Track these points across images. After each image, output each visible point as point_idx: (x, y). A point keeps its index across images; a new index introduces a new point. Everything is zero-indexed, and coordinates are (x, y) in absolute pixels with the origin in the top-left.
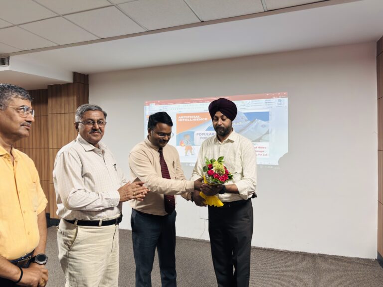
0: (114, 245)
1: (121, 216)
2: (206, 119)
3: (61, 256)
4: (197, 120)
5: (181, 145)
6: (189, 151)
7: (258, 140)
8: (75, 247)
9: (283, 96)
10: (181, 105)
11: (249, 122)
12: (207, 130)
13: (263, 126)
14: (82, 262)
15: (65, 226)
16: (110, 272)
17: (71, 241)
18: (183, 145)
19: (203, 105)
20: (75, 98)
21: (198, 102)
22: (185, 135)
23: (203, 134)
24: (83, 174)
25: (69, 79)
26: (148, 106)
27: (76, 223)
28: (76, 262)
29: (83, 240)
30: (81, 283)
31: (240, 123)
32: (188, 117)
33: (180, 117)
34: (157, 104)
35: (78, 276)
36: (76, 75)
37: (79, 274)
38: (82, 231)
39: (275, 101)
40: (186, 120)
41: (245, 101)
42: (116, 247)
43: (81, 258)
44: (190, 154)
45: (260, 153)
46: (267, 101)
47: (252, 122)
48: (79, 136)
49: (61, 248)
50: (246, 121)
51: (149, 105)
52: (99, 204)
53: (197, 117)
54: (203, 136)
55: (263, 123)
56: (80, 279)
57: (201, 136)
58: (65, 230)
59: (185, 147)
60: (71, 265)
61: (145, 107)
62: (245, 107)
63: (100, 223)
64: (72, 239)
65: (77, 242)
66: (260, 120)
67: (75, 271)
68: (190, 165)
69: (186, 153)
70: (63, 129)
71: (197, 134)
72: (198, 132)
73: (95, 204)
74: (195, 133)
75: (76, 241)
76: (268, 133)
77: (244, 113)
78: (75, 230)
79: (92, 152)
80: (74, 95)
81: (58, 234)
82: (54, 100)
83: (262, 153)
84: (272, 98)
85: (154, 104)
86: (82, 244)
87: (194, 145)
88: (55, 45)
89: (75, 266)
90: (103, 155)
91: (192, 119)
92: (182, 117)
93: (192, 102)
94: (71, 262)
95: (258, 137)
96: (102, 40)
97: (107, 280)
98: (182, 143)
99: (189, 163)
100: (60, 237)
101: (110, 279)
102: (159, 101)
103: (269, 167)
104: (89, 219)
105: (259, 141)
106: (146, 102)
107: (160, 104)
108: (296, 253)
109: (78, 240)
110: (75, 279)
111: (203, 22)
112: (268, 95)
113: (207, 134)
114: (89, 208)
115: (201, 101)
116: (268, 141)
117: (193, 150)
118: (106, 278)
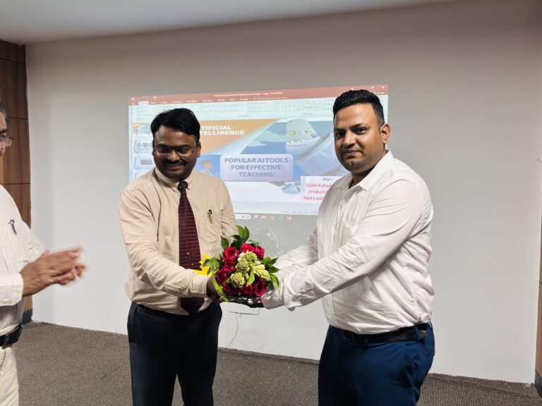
2: (242, 132)
4: (226, 133)
11: (318, 139)
12: (243, 153)
21: (227, 100)
22: (204, 162)
23: (235, 160)
26: (135, 107)
31: (304, 140)
32: (210, 127)
34: (151, 102)
40: (205, 133)
41: (311, 100)
47: (325, 139)
50: (313, 137)
51: (137, 104)
53: (225, 127)
54: (237, 163)
57: (233, 163)
61: (130, 107)
62: (311, 111)
71: (226, 160)
72: (228, 156)
74: (222, 159)
77: (311, 123)
85: (147, 102)
91: (216, 131)
93: (215, 100)
102: (155, 98)
106: (133, 99)
107: (158, 102)
113: (243, 160)
115: (233, 97)
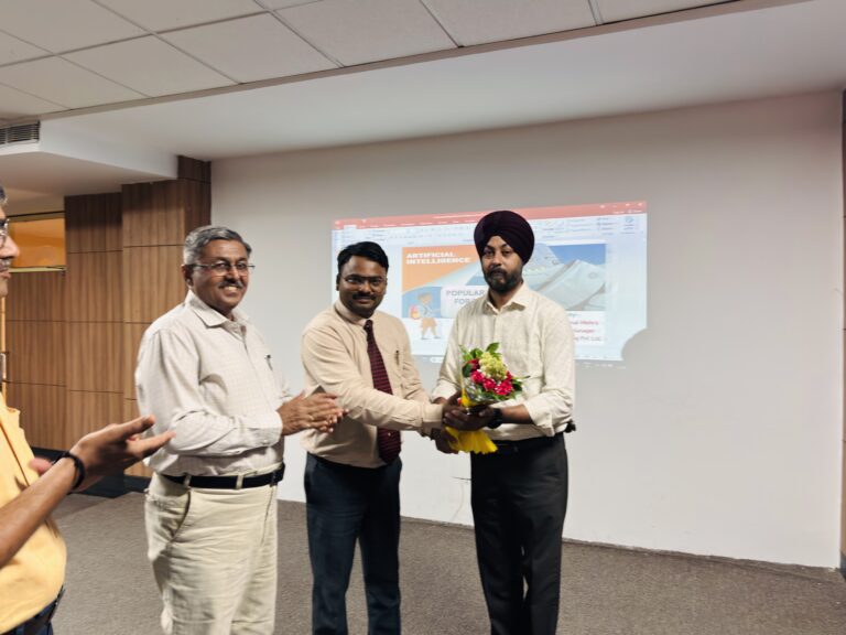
0: (268, 529)
1: (283, 467)
2: (467, 260)
3: (153, 554)
4: (448, 261)
5: (412, 317)
6: (429, 329)
7: (582, 307)
8: (184, 534)
9: (635, 209)
10: (413, 230)
11: (560, 266)
12: (468, 284)
13: (593, 276)
14: (198, 564)
15: (161, 489)
16: (259, 588)
17: (176, 520)
18: (415, 316)
19: (461, 228)
20: (182, 212)
21: (450, 222)
22: (422, 295)
23: (459, 293)
24: (202, 377)
25: (167, 171)
26: (340, 231)
27: (187, 482)
28: (186, 566)
29: (202, 519)
30: (199, 610)
31: (543, 268)
32: (429, 255)
33: (409, 256)
34: (360, 225)
35: (190, 595)
36: (184, 162)
37: (193, 592)
38: (200, 500)
39: (618, 219)
40: (423, 261)
41: (552, 221)
42: (270, 534)
43: (198, 557)
44: (432, 336)
45: (585, 335)
46: (601, 221)
47: (569, 266)
48: (191, 295)
49: (155, 537)
50: (555, 264)
51: (342, 228)
52: (235, 441)
53: (447, 254)
54: (461, 296)
55: (593, 268)
56: (196, 602)
57: (457, 297)
58: (163, 498)
59: (419, 322)
60: (176, 572)
61: (333, 232)
62: (552, 233)
63: (239, 483)
64: (179, 517)
65: (190, 522)
66: (585, 264)
67: (186, 585)
68: (431, 360)
69: (423, 333)
70: (155, 280)
71: (448, 292)
72: (450, 288)
73: (226, 442)
74: (443, 292)
75: (187, 521)
76: (602, 290)
77: (552, 247)
78: (184, 498)
79: (220, 329)
80: (178, 206)
81: (147, 506)
82: (136, 216)
83: (590, 335)
84: (611, 214)
85: (354, 226)
86: (200, 527)
87: (439, 316)
88: (140, 97)
89: (186, 574)
90: (244, 335)
91: (436, 259)
92: (415, 255)
93: (436, 222)
94: (176, 565)
95: (580, 300)
96: (242, 86)
97: (251, 606)
98: (413, 312)
99: (429, 356)
100: (151, 513)
101: (258, 603)
102: (364, 221)
103: (604, 365)
104: (215, 473)
105: (583, 309)
106: (337, 222)
107: (367, 226)
108: (663, 555)
109: (191, 518)
110: (185, 603)
111: (462, 47)
112: (603, 207)
113: (469, 293)
114: (214, 450)
115: (456, 218)
116: (602, 308)
117: (437, 329)
118: (250, 600)
